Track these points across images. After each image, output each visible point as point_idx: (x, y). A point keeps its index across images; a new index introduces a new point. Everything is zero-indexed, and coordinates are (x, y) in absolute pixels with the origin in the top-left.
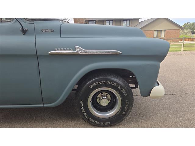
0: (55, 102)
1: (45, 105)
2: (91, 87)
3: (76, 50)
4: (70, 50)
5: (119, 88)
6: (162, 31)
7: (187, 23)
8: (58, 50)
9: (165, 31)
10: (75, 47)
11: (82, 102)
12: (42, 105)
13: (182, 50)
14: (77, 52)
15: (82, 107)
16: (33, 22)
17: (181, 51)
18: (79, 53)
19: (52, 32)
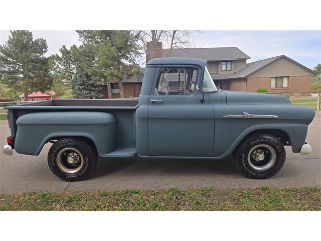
1: (213, 158)
2: (252, 144)
4: (239, 115)
5: (275, 145)
6: (284, 78)
8: (230, 115)
9: (288, 79)
11: (243, 156)
13: (318, 109)
15: (243, 160)
16: (207, 94)
17: (316, 109)
19: (221, 101)
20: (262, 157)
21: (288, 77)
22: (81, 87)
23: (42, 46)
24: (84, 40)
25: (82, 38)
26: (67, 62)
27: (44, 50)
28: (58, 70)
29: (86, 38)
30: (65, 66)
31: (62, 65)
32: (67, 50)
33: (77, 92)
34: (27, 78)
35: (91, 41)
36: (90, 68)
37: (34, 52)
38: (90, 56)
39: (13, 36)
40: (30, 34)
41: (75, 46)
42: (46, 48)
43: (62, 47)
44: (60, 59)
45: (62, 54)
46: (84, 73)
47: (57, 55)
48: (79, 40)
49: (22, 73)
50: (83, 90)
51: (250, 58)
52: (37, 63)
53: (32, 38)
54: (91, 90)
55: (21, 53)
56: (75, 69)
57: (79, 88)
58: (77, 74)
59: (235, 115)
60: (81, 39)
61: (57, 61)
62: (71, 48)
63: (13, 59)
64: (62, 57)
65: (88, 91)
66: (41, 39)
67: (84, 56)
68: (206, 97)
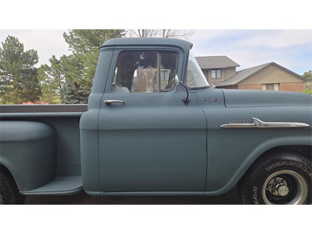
0: (220, 188)
1: (207, 193)
2: (268, 169)
3: (253, 123)
4: (246, 122)
5: (306, 170)
6: (274, 85)
7: (308, 72)
8: (232, 123)
9: (279, 86)
10: (252, 119)
11: (255, 189)
12: (203, 193)
14: (256, 125)
15: (255, 196)
16: (194, 91)
18: (258, 126)
19: (216, 101)
20: (285, 190)
21: (279, 84)
22: (69, 96)
23: (33, 57)
24: (74, 50)
25: (72, 48)
26: (57, 71)
27: (35, 61)
28: (47, 79)
29: (75, 47)
30: (54, 76)
31: (51, 75)
32: (56, 60)
33: (65, 101)
34: (17, 89)
35: (81, 51)
36: (78, 77)
37: (25, 63)
38: (79, 65)
39: (3, 47)
40: (22, 46)
41: (65, 56)
42: (37, 59)
43: (52, 57)
44: (49, 69)
45: (51, 64)
46: (73, 82)
47: (46, 65)
48: (69, 50)
49: (12, 83)
50: (72, 99)
51: (240, 66)
52: (27, 73)
53: (23, 50)
54: (79, 100)
55: (11, 63)
56: (65, 78)
57: (68, 97)
58: (66, 83)
59: (239, 122)
60: (70, 49)
61: (46, 71)
62: (61, 58)
63: (3, 70)
64: (51, 67)
65: (77, 101)
66: (33, 50)
67: (73, 65)
68: (192, 95)
